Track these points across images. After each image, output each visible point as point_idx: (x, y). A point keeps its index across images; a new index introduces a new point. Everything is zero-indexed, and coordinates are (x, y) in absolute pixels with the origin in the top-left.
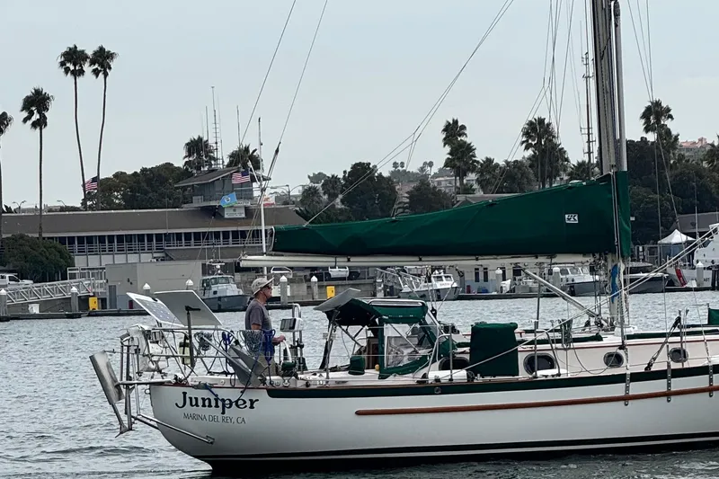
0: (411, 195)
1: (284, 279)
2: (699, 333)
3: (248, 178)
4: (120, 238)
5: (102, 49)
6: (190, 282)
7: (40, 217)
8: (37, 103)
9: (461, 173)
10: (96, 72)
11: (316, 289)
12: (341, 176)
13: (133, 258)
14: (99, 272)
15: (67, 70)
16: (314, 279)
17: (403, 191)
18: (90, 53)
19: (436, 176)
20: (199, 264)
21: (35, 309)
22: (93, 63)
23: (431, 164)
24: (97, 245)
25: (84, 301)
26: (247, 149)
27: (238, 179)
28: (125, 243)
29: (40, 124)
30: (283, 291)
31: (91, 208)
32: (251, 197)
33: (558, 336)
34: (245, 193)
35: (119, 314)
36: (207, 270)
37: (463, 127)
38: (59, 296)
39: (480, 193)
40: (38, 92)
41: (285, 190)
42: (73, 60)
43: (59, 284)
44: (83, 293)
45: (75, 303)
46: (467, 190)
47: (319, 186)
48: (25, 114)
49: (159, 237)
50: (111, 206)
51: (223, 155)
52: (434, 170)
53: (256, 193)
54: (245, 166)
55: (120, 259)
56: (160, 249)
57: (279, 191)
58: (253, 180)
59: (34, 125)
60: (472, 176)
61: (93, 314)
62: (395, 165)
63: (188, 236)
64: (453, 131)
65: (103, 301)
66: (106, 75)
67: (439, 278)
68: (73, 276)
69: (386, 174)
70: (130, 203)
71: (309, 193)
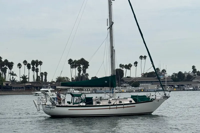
0: (187, 76)
1: (168, 87)
2: (122, 99)
3: (164, 73)
4: (146, 82)
5: (145, 56)
6: (155, 88)
7: (136, 79)
8: (136, 63)
9: (194, 73)
10: (144, 59)
11: (173, 89)
12: (177, 73)
13: (148, 84)
14: (143, 86)
15: (140, 59)
16: (173, 87)
17: (186, 75)
18: (143, 56)
19: (191, 73)
20: (157, 85)
21: (134, 91)
22: (144, 58)
23: (190, 72)
24: (143, 83)
25: (141, 90)
26: (164, 69)
27: (163, 74)
28: (147, 82)
29: (136, 66)
30: (168, 89)
31: (142, 77)
32: (164, 76)
33: (99, 99)
34: (164, 75)
35: (146, 92)
36: (158, 86)
37: (195, 67)
38: (138, 89)
39: (197, 76)
40: (136, 62)
41: (169, 75)
42: (141, 57)
43: (138, 87)
44: (141, 89)
45: (140, 90)
46: (195, 75)
47: (174, 75)
48: (134, 65)
49: (152, 81)
50: (145, 77)
51: (161, 70)
52: (191, 72)
53: (165, 76)
54: (164, 72)
55: (146, 84)
56: (152, 83)
57: (168, 75)
58: (165, 74)
59: (135, 66)
60: (196, 73)
61: (142, 92)
62: (185, 72)
63: (156, 81)
64: (193, 67)
65: (144, 90)
66: (145, 59)
67: (190, 88)
68: (140, 87)
69: (183, 73)
70: (148, 77)
71: (173, 76)
